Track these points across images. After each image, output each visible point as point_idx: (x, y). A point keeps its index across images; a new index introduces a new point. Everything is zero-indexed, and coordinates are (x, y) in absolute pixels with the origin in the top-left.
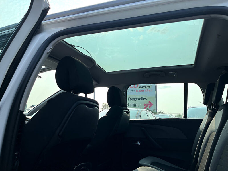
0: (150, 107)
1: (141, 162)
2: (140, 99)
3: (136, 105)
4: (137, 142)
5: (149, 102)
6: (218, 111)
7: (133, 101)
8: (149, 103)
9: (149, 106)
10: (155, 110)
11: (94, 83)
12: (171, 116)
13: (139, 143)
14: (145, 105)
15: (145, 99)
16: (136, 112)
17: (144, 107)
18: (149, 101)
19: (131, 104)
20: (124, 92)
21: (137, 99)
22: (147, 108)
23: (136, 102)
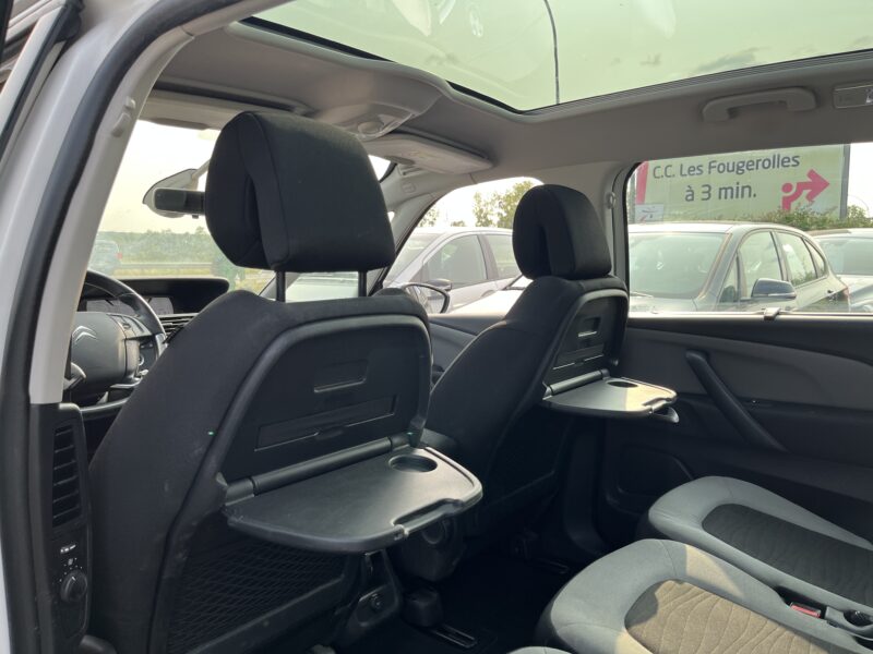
2: (766, 164)
3: (747, 190)
5: (812, 174)
7: (734, 173)
8: (809, 180)
10: (834, 209)
13: (673, 416)
14: (787, 187)
15: (792, 163)
16: (719, 240)
18: (808, 171)
19: (721, 189)
20: (609, 195)
21: (751, 165)
22: (799, 200)
23: (747, 178)
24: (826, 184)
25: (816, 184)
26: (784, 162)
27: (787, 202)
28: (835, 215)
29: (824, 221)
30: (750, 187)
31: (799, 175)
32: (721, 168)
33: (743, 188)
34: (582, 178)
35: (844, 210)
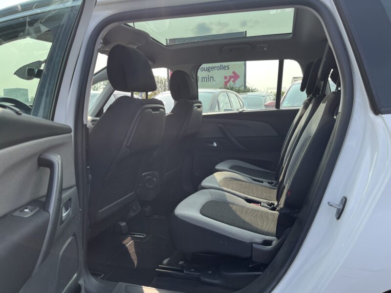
0: (234, 81)
1: (217, 167)
2: (218, 68)
4: (213, 144)
5: (234, 73)
6: (321, 104)
7: (207, 71)
8: (233, 75)
9: (232, 79)
10: (242, 86)
11: (150, 63)
12: (268, 95)
13: (215, 144)
14: (226, 78)
15: (227, 68)
16: (210, 95)
17: (225, 82)
18: (232, 72)
19: (202, 78)
20: (193, 75)
21: (213, 68)
22: (230, 83)
23: (212, 74)
24: (239, 77)
25: (235, 76)
26: (224, 68)
27: (226, 83)
28: (242, 88)
29: (239, 90)
30: (213, 77)
31: (229, 73)
32: (202, 69)
33: (211, 77)
34: (186, 68)
35: (245, 86)
